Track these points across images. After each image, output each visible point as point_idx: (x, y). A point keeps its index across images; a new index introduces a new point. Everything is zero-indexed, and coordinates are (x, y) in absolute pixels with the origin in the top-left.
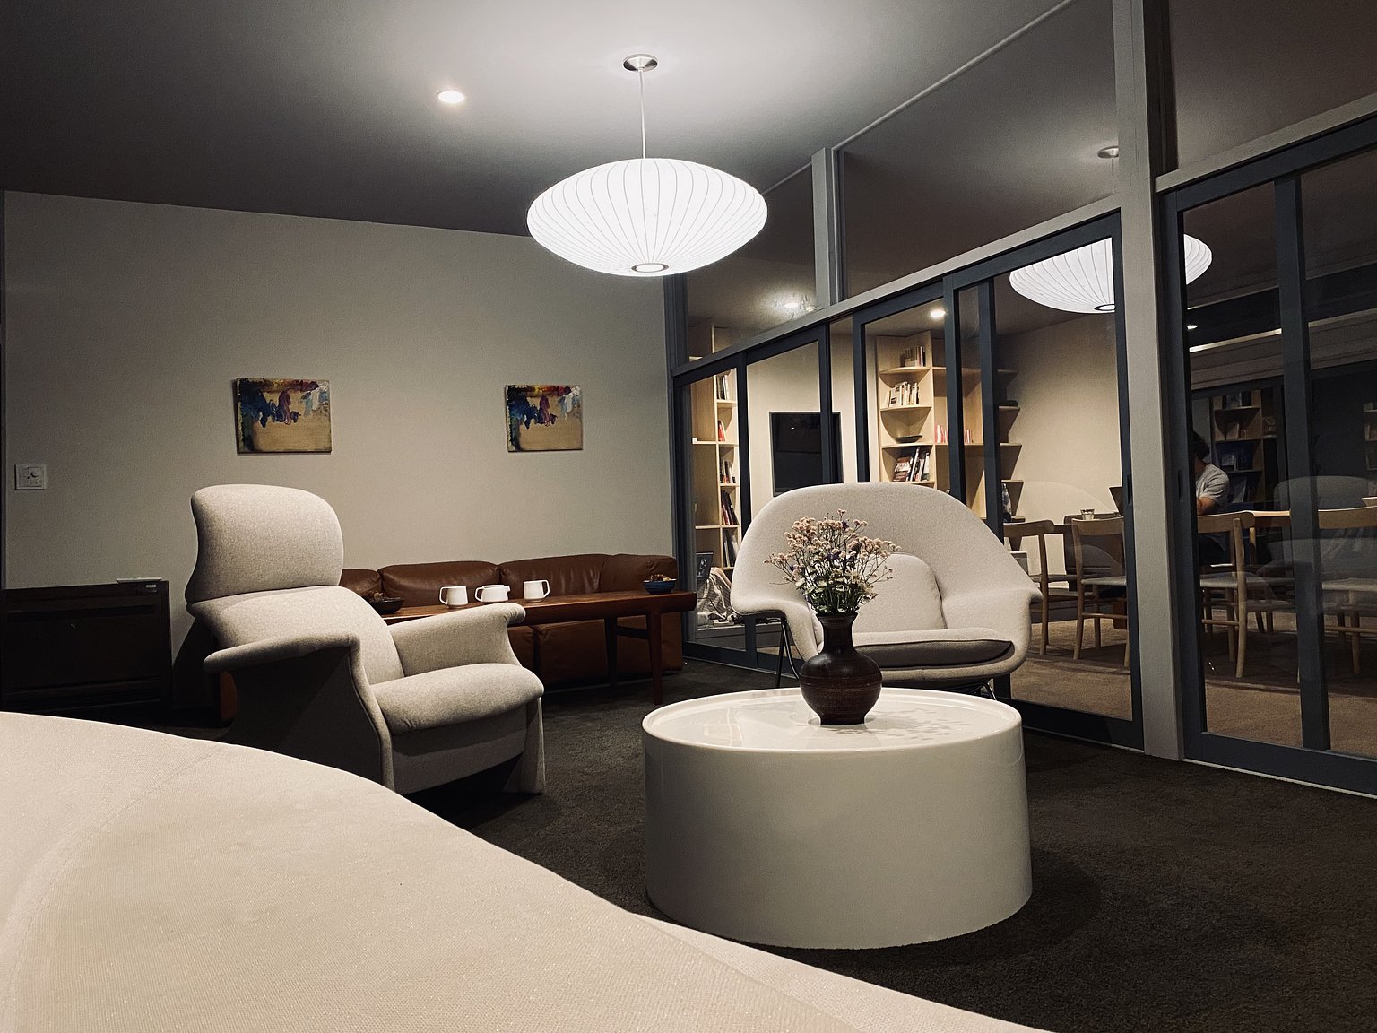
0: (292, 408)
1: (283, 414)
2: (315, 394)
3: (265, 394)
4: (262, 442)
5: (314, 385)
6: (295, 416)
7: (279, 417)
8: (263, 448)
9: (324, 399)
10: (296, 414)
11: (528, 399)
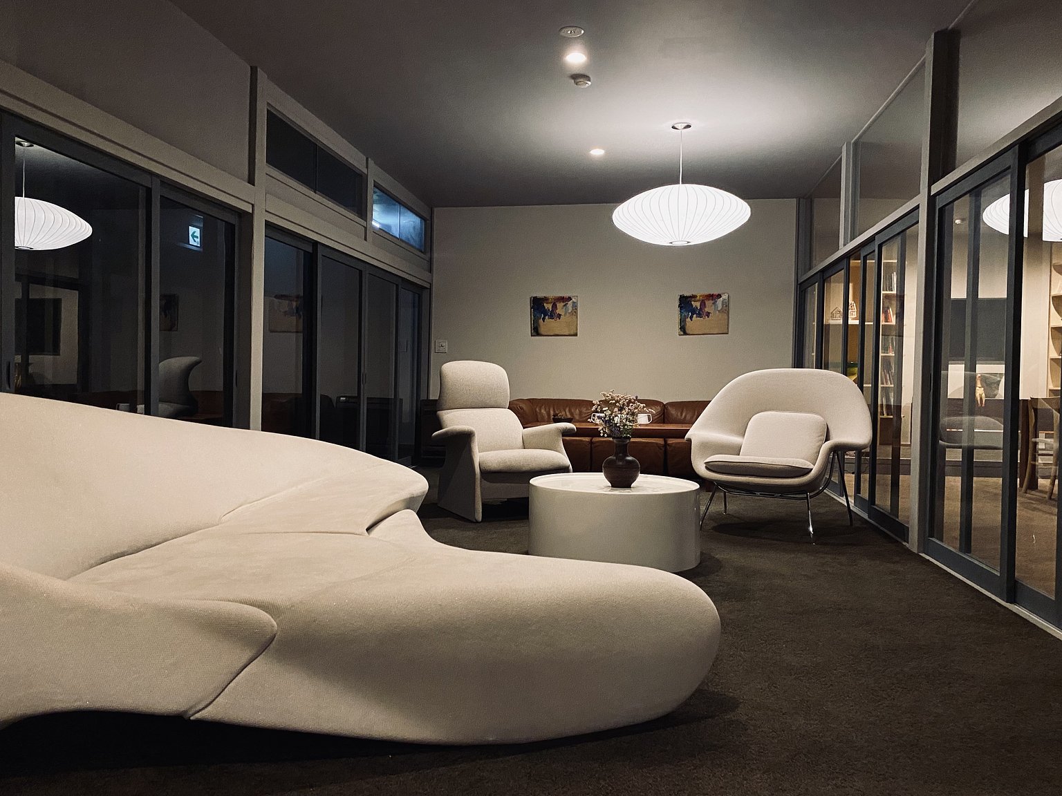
0: (558, 311)
1: (553, 315)
2: (570, 303)
3: (545, 304)
4: (542, 330)
5: (570, 299)
6: (559, 316)
7: (551, 317)
8: (543, 333)
9: (575, 306)
10: (560, 315)
11: (692, 303)
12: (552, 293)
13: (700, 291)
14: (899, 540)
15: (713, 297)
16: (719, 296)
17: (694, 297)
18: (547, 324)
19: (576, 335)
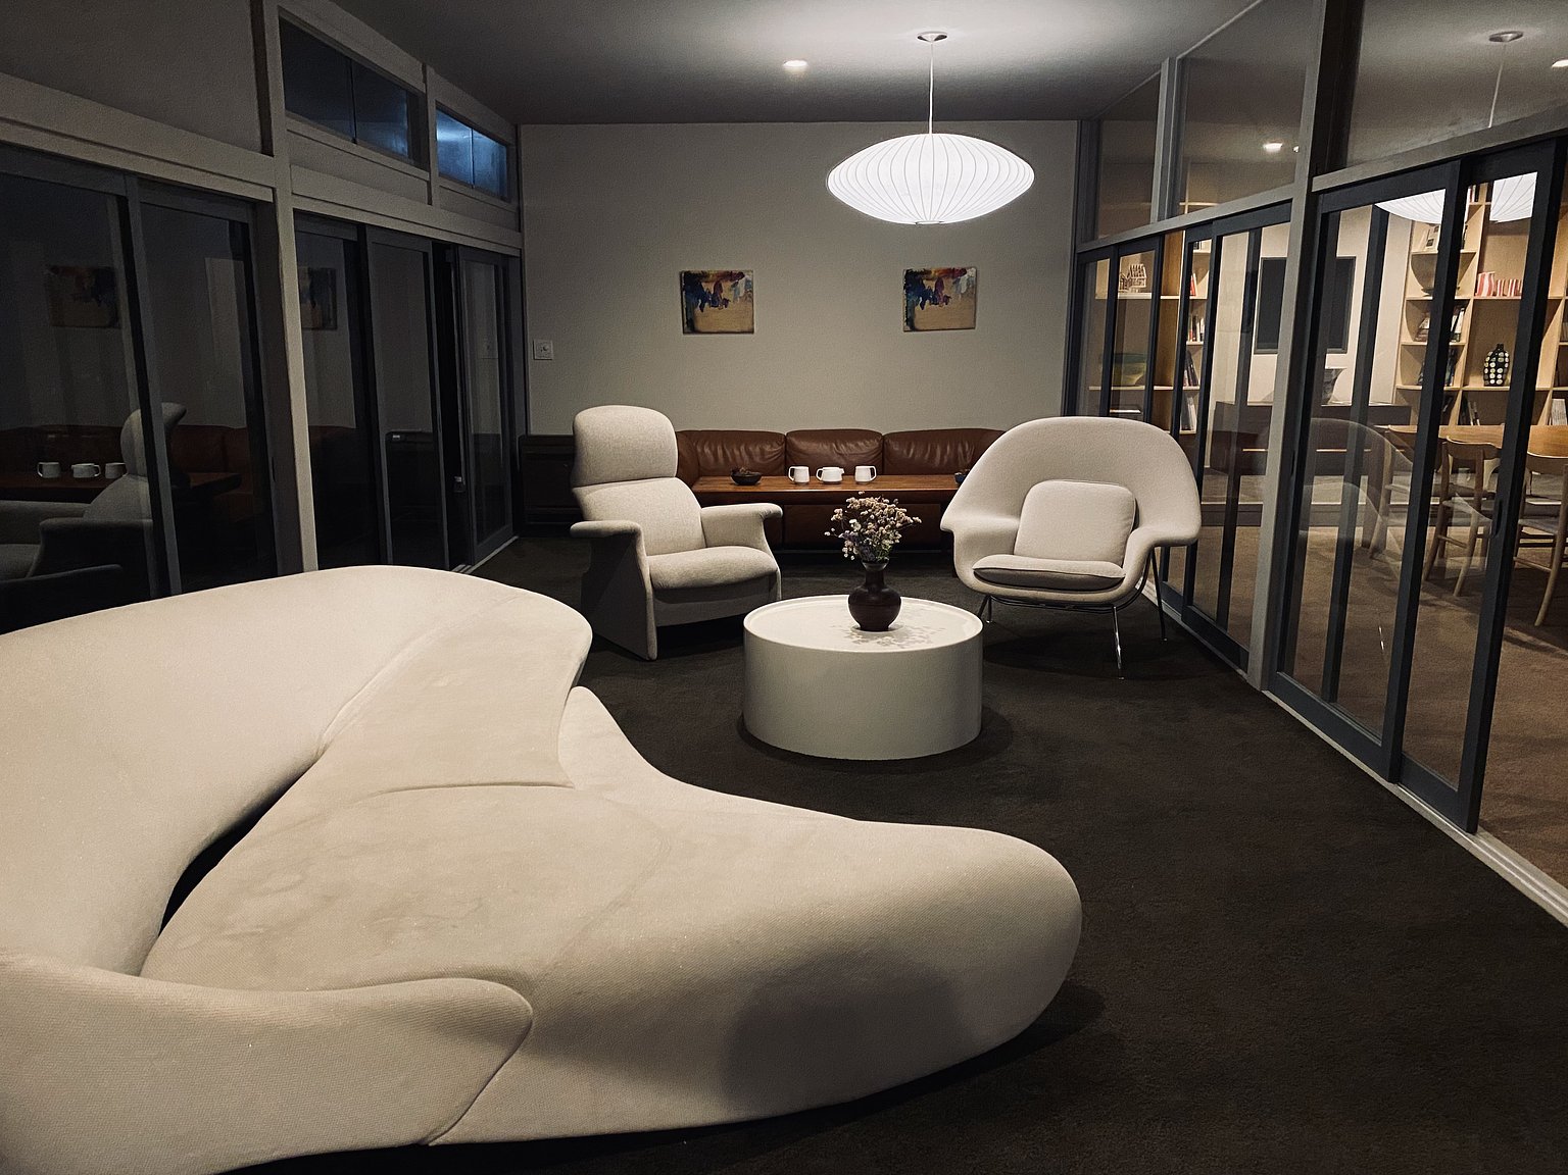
0: (724, 295)
1: (716, 301)
2: (742, 282)
3: (703, 284)
4: (700, 325)
5: (741, 275)
6: (726, 302)
7: (714, 304)
9: (749, 285)
11: (924, 282)
12: (712, 265)
13: (935, 265)
14: (1232, 664)
15: (955, 274)
16: (963, 272)
17: (926, 272)
18: (708, 316)
19: (752, 332)
